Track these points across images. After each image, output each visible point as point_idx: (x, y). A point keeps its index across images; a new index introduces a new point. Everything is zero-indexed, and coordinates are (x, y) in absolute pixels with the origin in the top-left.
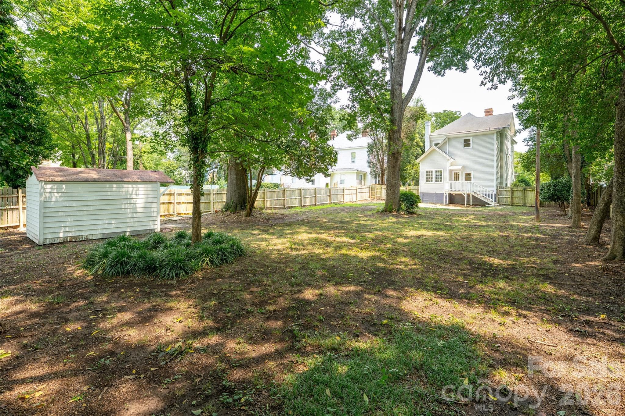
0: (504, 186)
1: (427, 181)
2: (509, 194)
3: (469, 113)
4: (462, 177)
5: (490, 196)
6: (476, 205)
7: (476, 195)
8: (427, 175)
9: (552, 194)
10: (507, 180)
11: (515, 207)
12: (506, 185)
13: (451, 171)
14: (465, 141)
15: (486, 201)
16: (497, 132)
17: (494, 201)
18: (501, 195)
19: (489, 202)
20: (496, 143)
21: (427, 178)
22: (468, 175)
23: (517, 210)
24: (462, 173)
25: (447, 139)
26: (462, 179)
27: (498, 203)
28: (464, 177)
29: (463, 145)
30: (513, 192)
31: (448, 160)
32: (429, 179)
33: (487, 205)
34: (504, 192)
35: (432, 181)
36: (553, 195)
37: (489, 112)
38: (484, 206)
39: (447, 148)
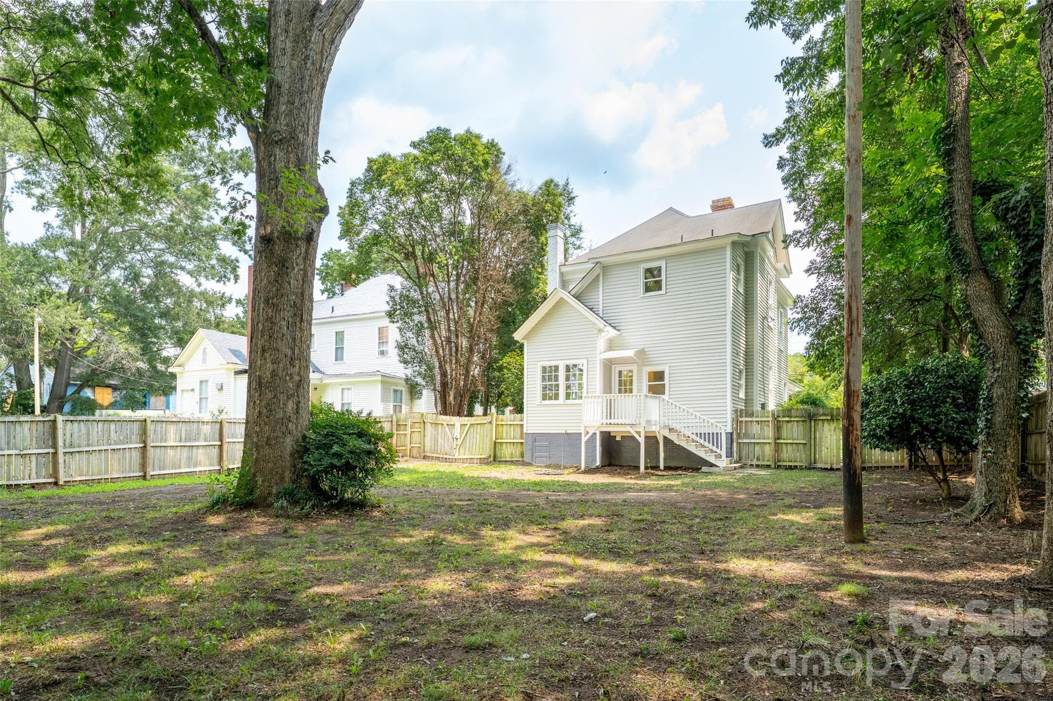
0: (758, 408)
1: (544, 397)
2: (770, 432)
3: (671, 209)
4: (641, 384)
5: (713, 438)
6: (676, 469)
7: (673, 437)
8: (544, 379)
9: (903, 415)
10: (764, 392)
11: (784, 473)
12: (763, 406)
13: (608, 365)
14: (649, 271)
15: (701, 453)
16: (734, 244)
17: (723, 453)
18: (746, 436)
19: (711, 459)
20: (730, 276)
21: (544, 388)
22: (658, 376)
23: (789, 482)
24: (640, 371)
25: (598, 270)
26: (639, 390)
27: (740, 459)
28: (645, 383)
29: (642, 288)
30: (778, 428)
31: (600, 331)
32: (550, 393)
33: (704, 469)
34: (756, 429)
35: (556, 397)
36: (906, 421)
37: (722, 205)
38: (697, 470)
39: (599, 297)
